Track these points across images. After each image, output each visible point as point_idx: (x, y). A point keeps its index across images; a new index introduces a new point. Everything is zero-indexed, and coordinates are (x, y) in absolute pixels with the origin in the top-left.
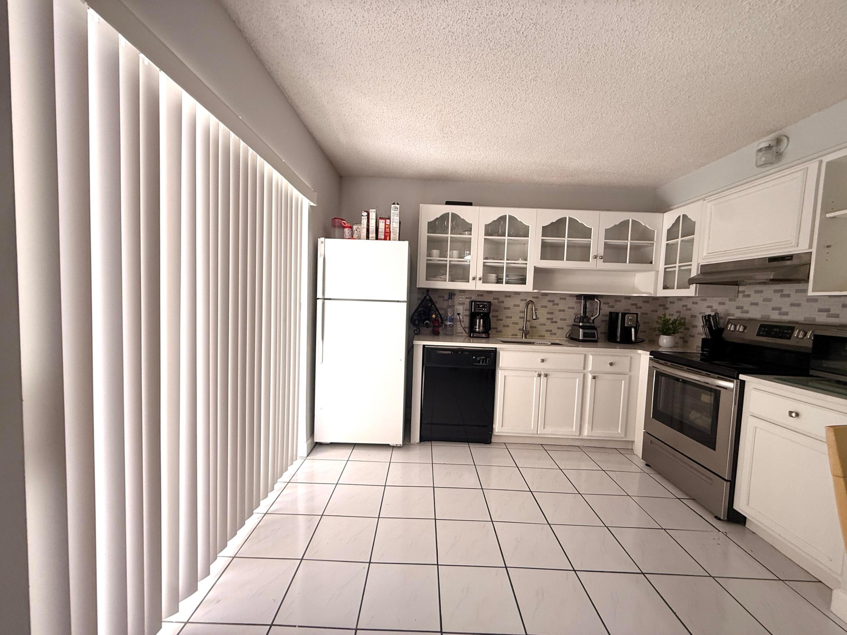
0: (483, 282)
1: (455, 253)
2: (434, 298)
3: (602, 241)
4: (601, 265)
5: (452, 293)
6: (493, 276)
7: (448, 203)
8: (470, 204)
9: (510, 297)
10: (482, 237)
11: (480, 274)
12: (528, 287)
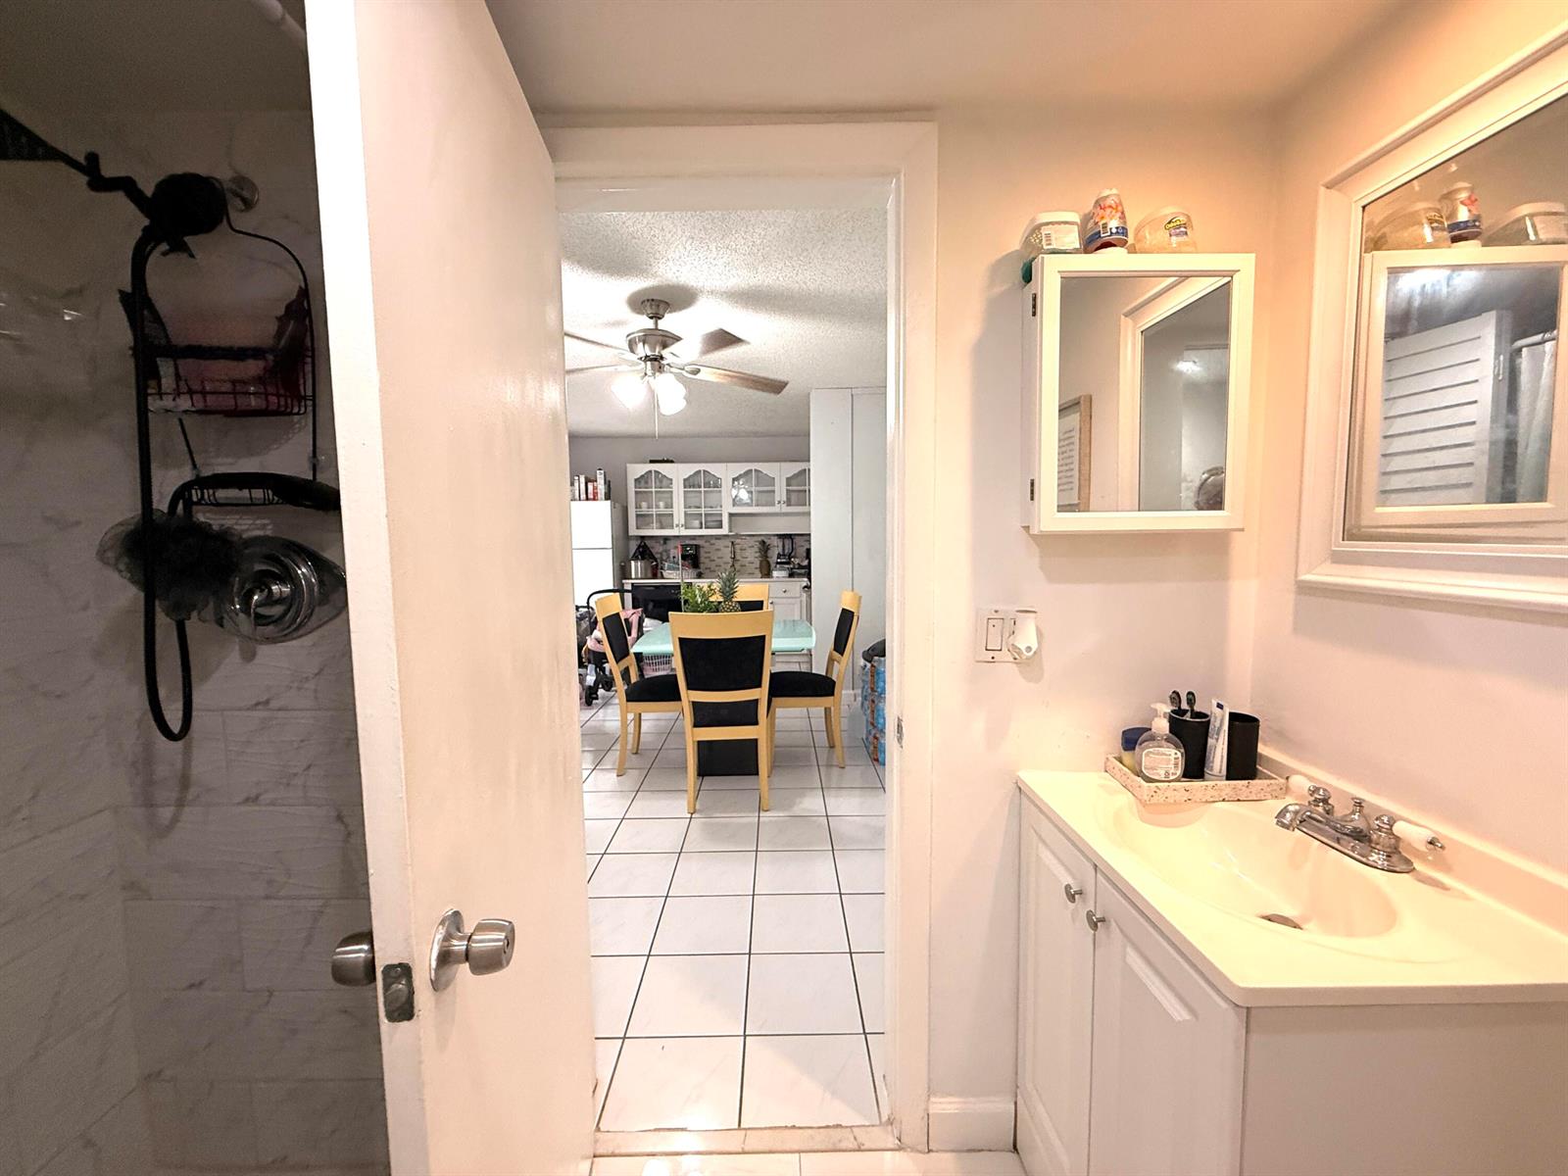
0: (686, 528)
1: (661, 504)
2: (648, 542)
3: (784, 488)
4: (785, 509)
5: (666, 539)
6: (696, 523)
7: (652, 462)
8: (672, 462)
9: (719, 539)
10: (682, 489)
11: (683, 522)
12: (725, 531)
